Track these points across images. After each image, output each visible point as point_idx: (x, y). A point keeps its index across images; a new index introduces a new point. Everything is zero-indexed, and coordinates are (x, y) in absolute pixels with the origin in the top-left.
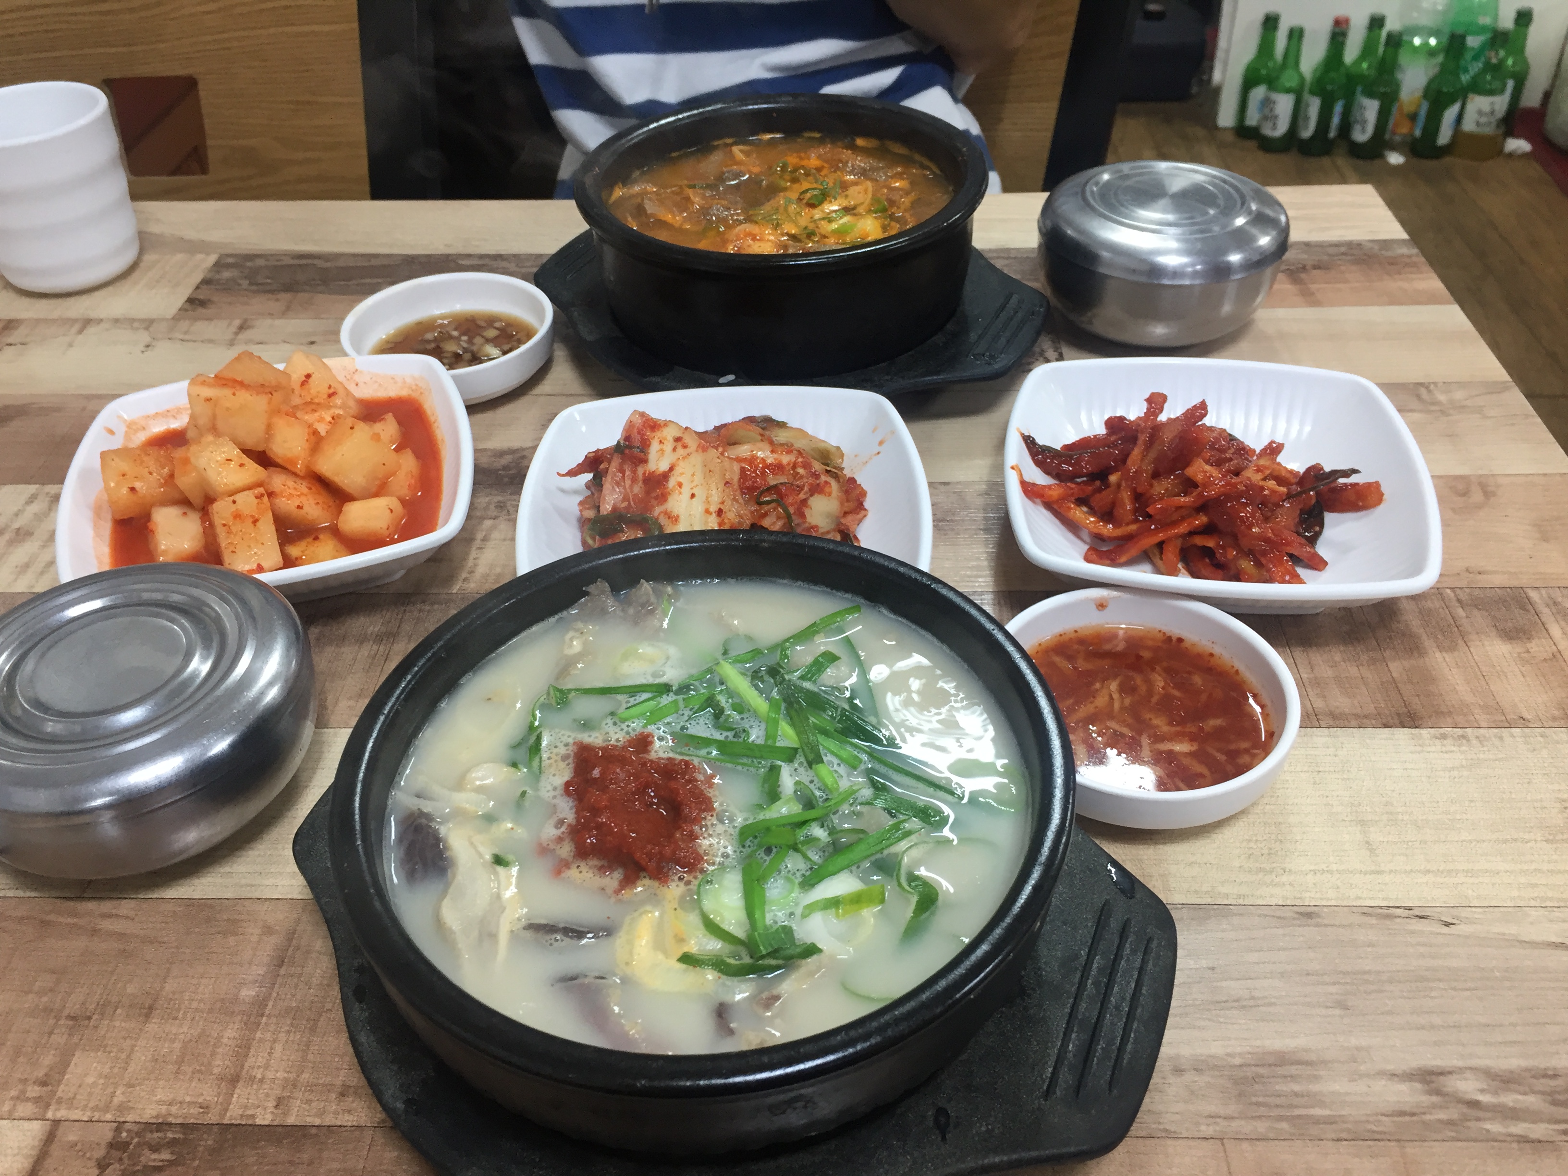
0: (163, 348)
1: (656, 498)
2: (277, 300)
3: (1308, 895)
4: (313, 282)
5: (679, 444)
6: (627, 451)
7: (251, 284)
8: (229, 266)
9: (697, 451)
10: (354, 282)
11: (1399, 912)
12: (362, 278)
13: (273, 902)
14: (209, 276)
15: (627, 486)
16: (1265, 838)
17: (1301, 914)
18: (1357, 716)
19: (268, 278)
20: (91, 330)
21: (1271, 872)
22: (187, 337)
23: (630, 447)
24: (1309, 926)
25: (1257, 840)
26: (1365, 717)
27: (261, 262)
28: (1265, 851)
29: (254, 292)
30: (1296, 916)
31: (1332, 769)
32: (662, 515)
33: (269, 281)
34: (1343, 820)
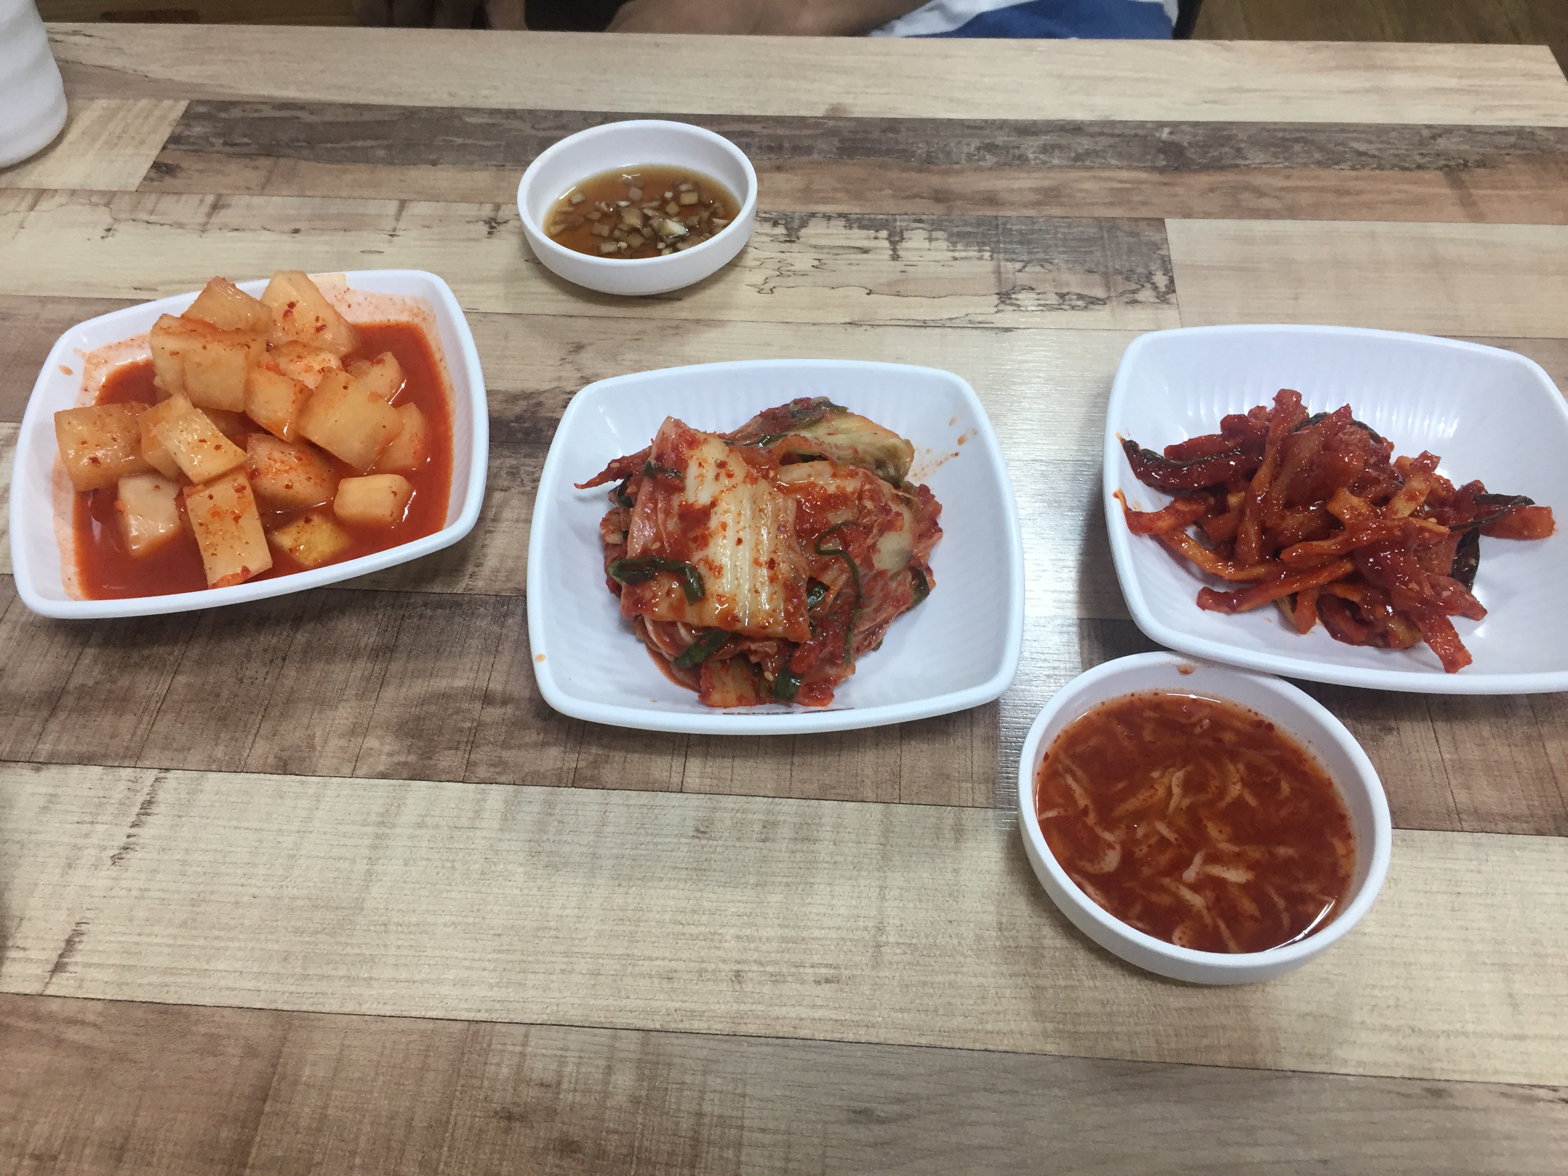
0: (126, 232)
1: (695, 540)
2: (256, 168)
3: (1438, 1065)
4: (296, 144)
5: (723, 472)
6: (659, 476)
7: (225, 144)
8: (200, 117)
9: (744, 482)
10: (344, 145)
11: (1542, 1093)
12: (353, 139)
13: (256, 1012)
14: (178, 131)
15: (660, 522)
16: (1392, 983)
17: (1428, 1090)
18: (1505, 817)
19: (245, 136)
20: (45, 205)
21: (1399, 1030)
22: (153, 218)
23: (662, 470)
24: (1438, 1108)
25: (1382, 986)
26: (1516, 818)
27: (236, 113)
28: (1392, 1002)
29: (229, 155)
30: (1424, 1093)
31: (1474, 890)
32: (702, 563)
33: (246, 140)
34: (1485, 963)
